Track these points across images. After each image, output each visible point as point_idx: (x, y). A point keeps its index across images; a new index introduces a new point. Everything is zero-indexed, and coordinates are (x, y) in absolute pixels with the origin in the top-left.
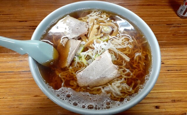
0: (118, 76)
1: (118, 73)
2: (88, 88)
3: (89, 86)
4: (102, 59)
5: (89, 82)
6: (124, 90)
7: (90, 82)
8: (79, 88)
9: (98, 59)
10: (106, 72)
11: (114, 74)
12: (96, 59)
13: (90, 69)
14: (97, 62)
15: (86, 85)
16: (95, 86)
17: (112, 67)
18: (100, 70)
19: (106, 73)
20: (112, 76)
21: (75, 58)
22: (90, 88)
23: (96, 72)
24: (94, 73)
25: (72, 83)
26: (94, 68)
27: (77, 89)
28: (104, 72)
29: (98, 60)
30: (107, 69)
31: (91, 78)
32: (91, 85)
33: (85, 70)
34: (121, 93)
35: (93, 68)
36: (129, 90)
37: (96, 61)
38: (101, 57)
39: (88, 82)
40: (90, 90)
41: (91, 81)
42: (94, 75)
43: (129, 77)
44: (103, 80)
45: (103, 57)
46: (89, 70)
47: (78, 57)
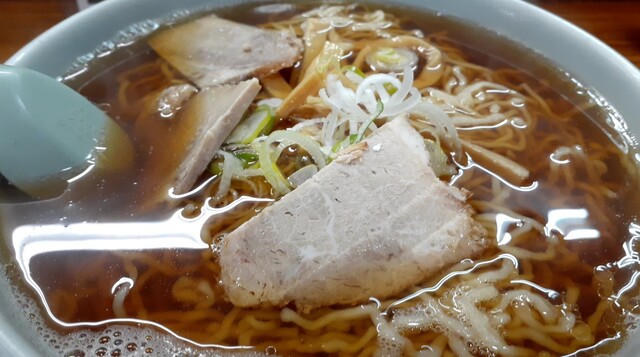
0: (472, 246)
1: (473, 233)
2: (288, 315)
3: (292, 306)
4: (374, 156)
5: (294, 280)
6: (524, 325)
7: (298, 282)
8: (228, 321)
9: (350, 157)
10: (399, 223)
11: (450, 233)
12: (340, 158)
13: (303, 205)
14: (346, 169)
15: (276, 296)
16: (333, 302)
17: (437, 197)
18: (363, 213)
19: (401, 232)
20: (437, 248)
21: (222, 159)
22: (303, 315)
23: (336, 226)
24: (329, 230)
25: (186, 288)
26: (329, 202)
27: (213, 327)
28: (386, 224)
29: (352, 162)
30: (404, 209)
31: (308, 254)
32: (310, 297)
33: (271, 212)
34: (509, 342)
35: (323, 201)
36: (556, 322)
37: (340, 166)
38: (366, 145)
39: (288, 278)
40: (302, 331)
41: (309, 275)
42: (326, 238)
43: (540, 257)
44: (383, 269)
45: (377, 147)
46: (295, 212)
47: (239, 157)
